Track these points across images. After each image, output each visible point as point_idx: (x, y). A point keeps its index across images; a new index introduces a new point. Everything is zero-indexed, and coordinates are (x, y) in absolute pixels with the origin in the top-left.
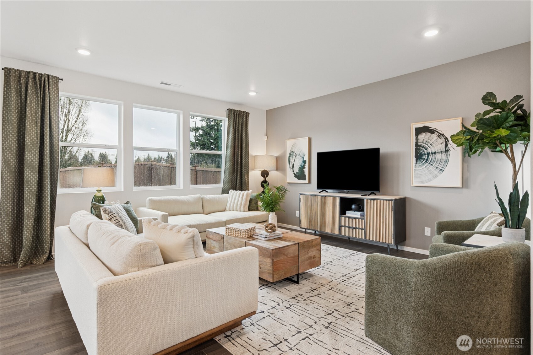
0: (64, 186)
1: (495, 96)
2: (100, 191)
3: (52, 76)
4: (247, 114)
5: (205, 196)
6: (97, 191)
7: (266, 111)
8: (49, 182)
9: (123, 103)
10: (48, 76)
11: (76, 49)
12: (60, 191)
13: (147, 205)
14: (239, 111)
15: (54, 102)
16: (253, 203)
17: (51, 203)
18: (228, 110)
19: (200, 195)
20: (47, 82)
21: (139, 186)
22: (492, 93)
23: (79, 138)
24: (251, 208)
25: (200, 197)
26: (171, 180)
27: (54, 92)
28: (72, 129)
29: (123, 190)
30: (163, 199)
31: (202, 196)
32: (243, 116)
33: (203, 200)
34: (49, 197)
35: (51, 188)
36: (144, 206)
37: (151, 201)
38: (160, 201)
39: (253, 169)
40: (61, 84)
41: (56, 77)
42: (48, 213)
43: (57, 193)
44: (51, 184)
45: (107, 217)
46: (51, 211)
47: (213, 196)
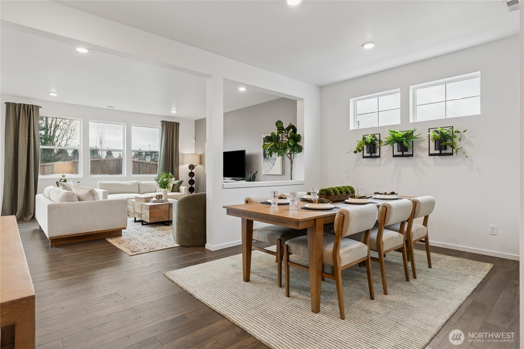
0: (43, 174)
1: (282, 123)
2: (64, 176)
3: (35, 106)
4: (177, 124)
5: (141, 182)
6: (62, 176)
7: (195, 121)
8: (33, 171)
9: (82, 119)
10: (33, 106)
11: (49, 93)
12: (40, 177)
13: (98, 187)
14: (170, 122)
15: (36, 122)
16: (175, 187)
17: (34, 184)
18: (161, 121)
19: (137, 181)
20: (32, 110)
21: (95, 174)
22: (281, 121)
23: (67, 133)
24: (173, 190)
25: (137, 183)
26: (119, 171)
27: (36, 115)
28: (60, 125)
29: (82, 177)
30: (109, 183)
31: (139, 182)
32: (174, 126)
33: (139, 184)
34: (33, 180)
35: (34, 174)
36: (97, 188)
37: (101, 184)
38: (106, 184)
39: (183, 164)
40: (40, 110)
41: (38, 106)
42: (33, 190)
43: (38, 178)
44: (34, 172)
45: (62, 187)
46: (34, 189)
47: (148, 182)
